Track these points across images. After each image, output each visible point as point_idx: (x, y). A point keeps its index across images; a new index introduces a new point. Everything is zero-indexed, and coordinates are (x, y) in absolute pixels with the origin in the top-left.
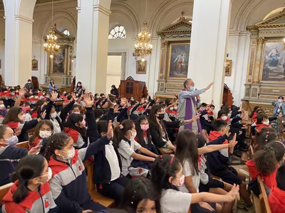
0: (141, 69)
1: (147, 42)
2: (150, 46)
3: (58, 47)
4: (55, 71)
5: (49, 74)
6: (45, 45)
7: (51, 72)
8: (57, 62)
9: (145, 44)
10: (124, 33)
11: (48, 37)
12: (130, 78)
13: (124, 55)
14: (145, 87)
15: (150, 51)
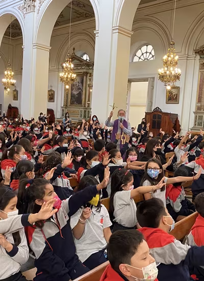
0: (172, 98)
1: (174, 65)
2: (178, 71)
3: (74, 76)
4: (72, 103)
5: (66, 106)
6: (62, 74)
7: (69, 104)
8: (75, 93)
9: (172, 69)
10: (153, 53)
11: (64, 65)
12: (157, 110)
13: (151, 80)
14: (177, 121)
15: (177, 77)
